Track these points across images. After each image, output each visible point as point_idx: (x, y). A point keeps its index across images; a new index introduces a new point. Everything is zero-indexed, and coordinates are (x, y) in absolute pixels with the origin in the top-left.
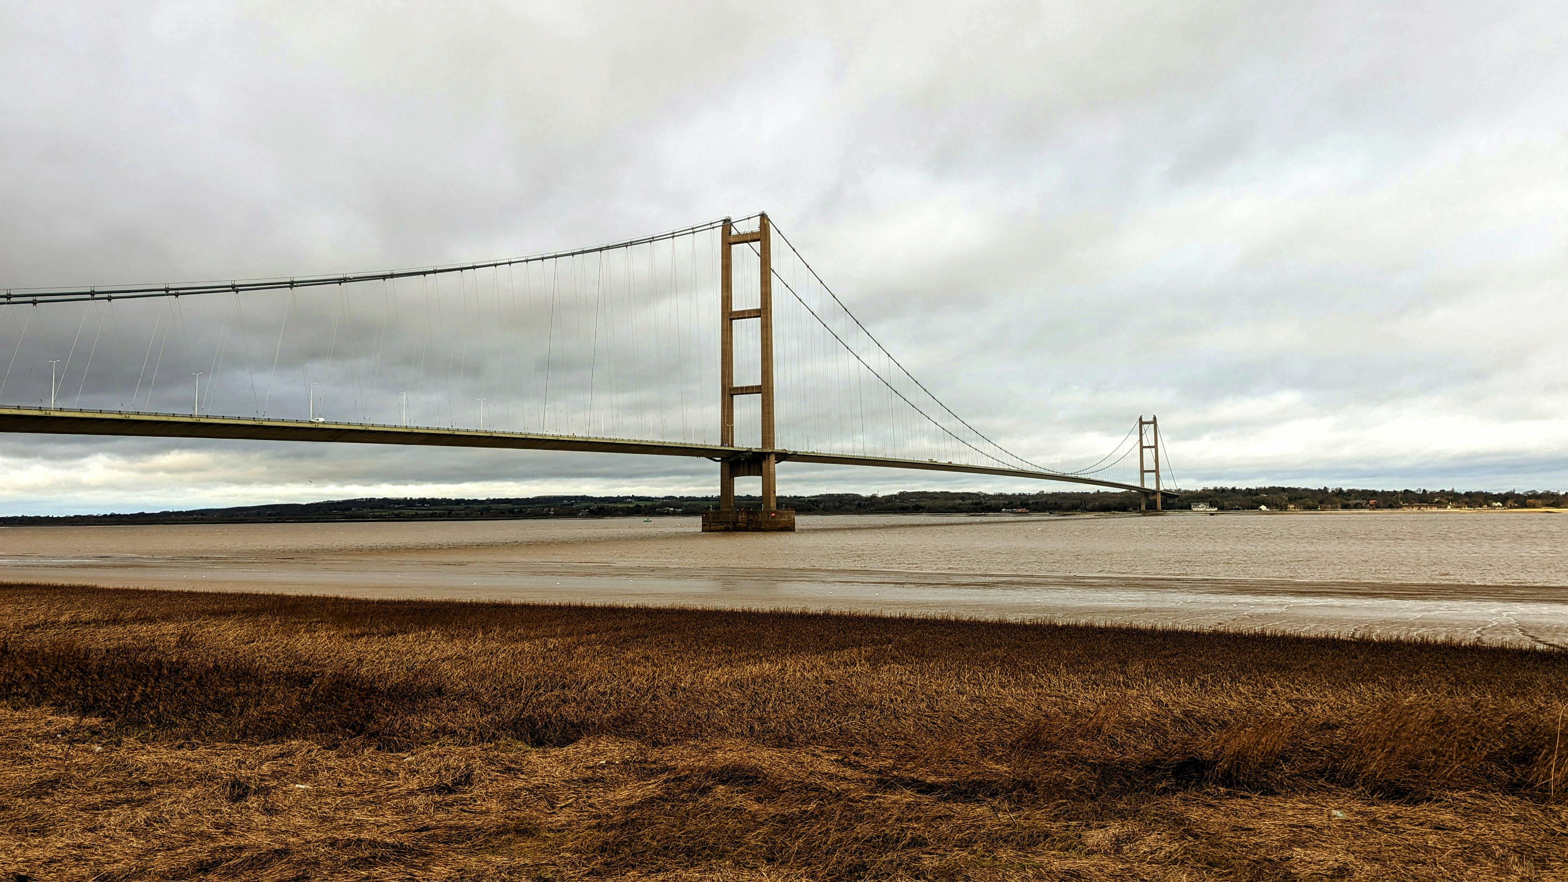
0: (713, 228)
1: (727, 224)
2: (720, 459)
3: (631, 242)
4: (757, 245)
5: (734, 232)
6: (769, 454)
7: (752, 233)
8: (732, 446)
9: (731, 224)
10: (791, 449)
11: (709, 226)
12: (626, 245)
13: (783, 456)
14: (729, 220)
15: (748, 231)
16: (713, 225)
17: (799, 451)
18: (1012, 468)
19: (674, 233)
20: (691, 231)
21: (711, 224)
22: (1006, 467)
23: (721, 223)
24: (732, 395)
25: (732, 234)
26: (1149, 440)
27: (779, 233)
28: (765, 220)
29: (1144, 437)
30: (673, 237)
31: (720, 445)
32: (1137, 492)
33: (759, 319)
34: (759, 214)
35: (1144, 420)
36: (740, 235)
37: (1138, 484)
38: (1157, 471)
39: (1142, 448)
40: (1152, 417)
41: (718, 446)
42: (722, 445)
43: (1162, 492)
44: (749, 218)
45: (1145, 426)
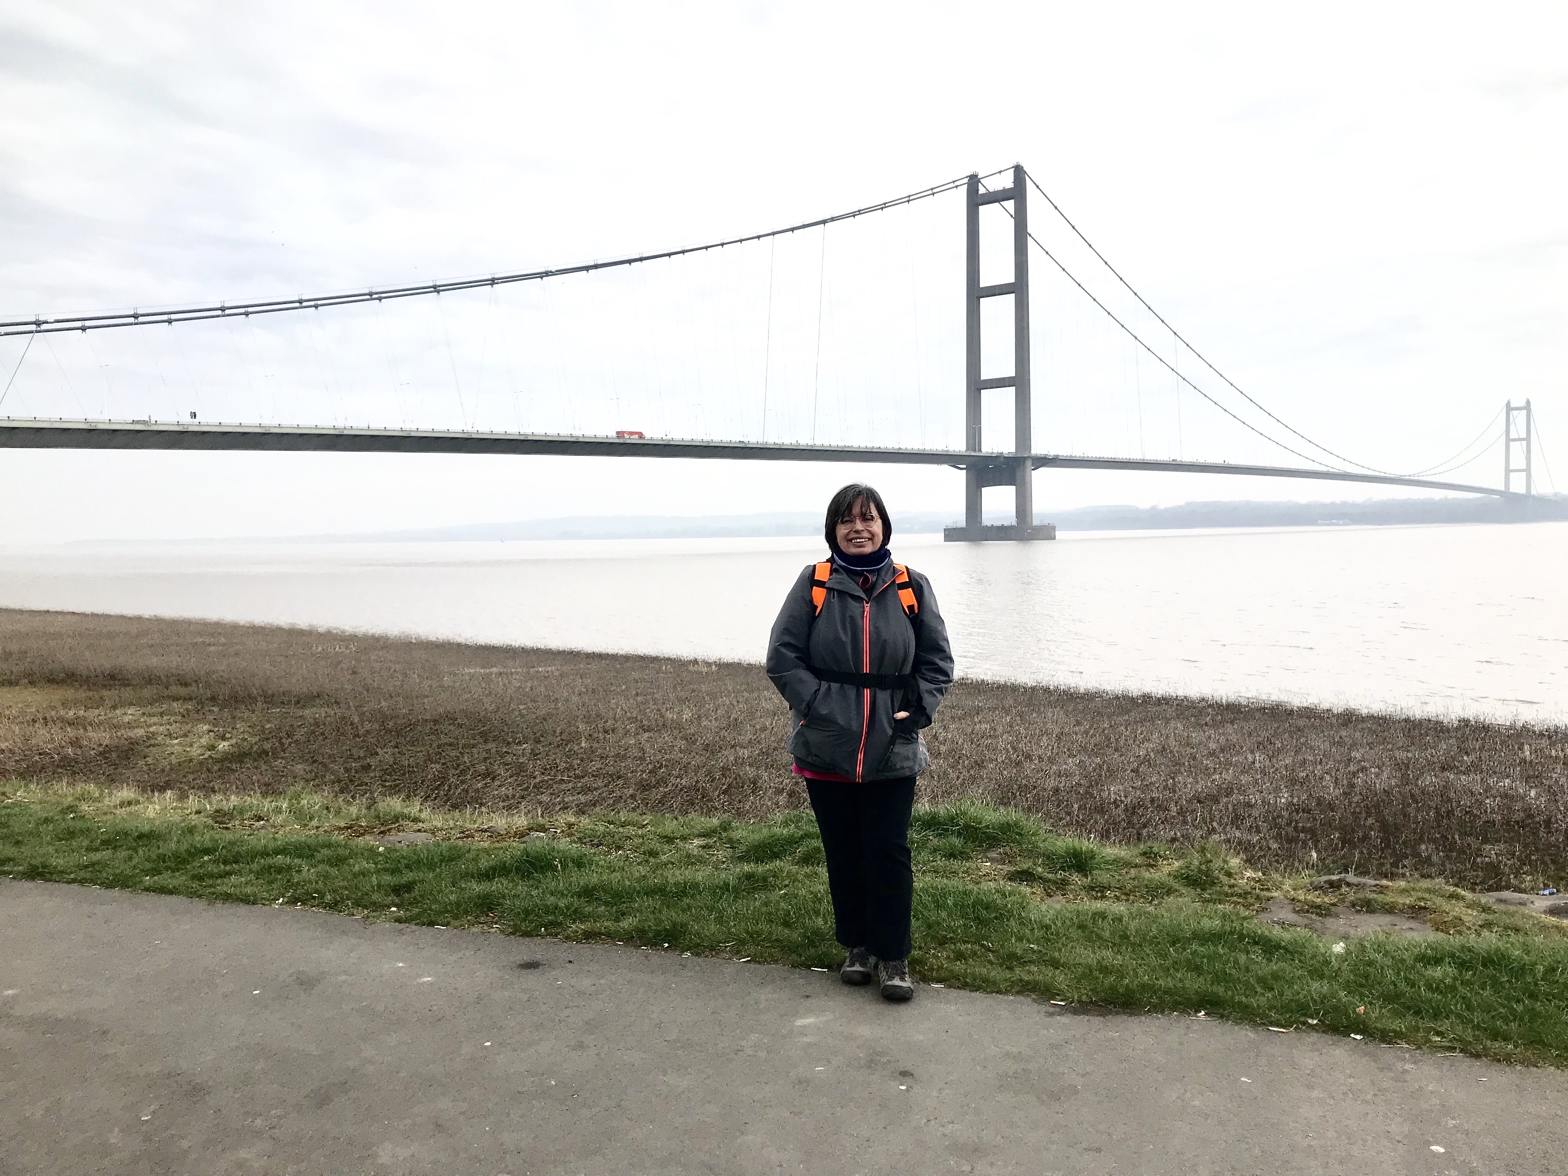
0: (957, 187)
1: (974, 181)
2: (964, 466)
3: (859, 211)
4: (1010, 205)
5: (982, 190)
6: (1025, 459)
7: (1005, 191)
8: (980, 450)
9: (979, 181)
10: (1052, 452)
11: (952, 185)
12: (854, 215)
13: (1044, 461)
14: (977, 176)
15: (999, 187)
16: (956, 184)
17: (1060, 454)
18: (1331, 470)
19: (909, 196)
20: (930, 192)
21: (954, 182)
22: (1323, 469)
23: (966, 180)
24: (979, 390)
25: (980, 192)
26: (1519, 428)
27: (1037, 187)
28: (1019, 172)
29: (1512, 427)
30: (908, 201)
31: (964, 449)
32: (1499, 497)
33: (1012, 296)
34: (1013, 167)
35: (1512, 405)
36: (989, 193)
37: (1502, 488)
38: (1528, 471)
39: (1508, 440)
40: (1525, 401)
41: (962, 450)
42: (968, 449)
43: (1534, 496)
44: (1000, 172)
45: (1515, 413)
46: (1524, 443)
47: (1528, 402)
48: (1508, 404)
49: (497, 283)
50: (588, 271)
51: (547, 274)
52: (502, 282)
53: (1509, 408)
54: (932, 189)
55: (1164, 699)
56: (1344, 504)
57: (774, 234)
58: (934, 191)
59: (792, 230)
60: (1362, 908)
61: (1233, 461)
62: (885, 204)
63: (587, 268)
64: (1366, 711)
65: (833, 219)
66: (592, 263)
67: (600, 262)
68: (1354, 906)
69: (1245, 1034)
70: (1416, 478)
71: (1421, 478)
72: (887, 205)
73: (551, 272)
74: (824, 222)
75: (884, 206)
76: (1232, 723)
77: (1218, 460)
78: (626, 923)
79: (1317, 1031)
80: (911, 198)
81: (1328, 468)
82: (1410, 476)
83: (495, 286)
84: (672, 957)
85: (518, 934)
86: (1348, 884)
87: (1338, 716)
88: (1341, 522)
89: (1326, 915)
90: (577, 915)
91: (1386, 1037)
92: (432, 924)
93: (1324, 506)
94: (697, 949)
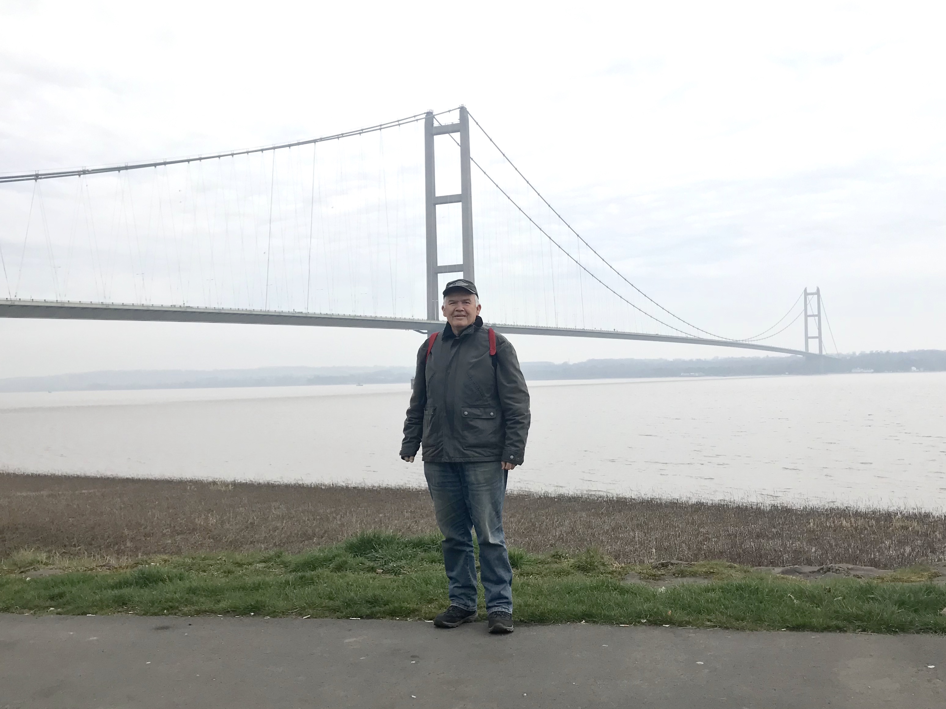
0: (417, 120)
1: (430, 117)
2: (426, 331)
3: (342, 134)
4: (457, 136)
5: (436, 124)
7: (453, 125)
8: (438, 319)
9: (434, 117)
11: (413, 119)
12: (338, 137)
14: (432, 113)
15: (449, 123)
16: (417, 118)
17: (497, 323)
18: (689, 336)
19: (381, 125)
21: (415, 116)
22: (684, 335)
23: (424, 116)
24: (436, 274)
25: (435, 125)
26: (813, 309)
27: (477, 123)
28: (463, 111)
29: (808, 306)
30: (380, 129)
31: (426, 318)
32: (802, 356)
33: (460, 204)
34: (459, 108)
35: (808, 291)
36: (441, 127)
37: (803, 349)
38: (820, 337)
39: (806, 316)
40: (816, 289)
41: (424, 319)
42: (428, 319)
43: (824, 356)
44: (449, 111)
45: (810, 297)
46: (817, 318)
47: (818, 290)
48: (805, 290)
49: (40, 178)
50: (119, 171)
51: (85, 172)
52: (45, 178)
53: (806, 294)
54: (398, 121)
55: (574, 498)
56: (699, 361)
57: (274, 148)
58: (400, 122)
59: (289, 146)
60: (678, 575)
61: (620, 330)
62: (362, 130)
63: (119, 169)
64: (711, 502)
65: (321, 140)
66: (123, 165)
67: (130, 164)
68: (674, 575)
69: (606, 629)
70: (747, 342)
71: (750, 343)
72: (364, 131)
73: (88, 171)
74: (315, 141)
75: (361, 132)
76: (620, 512)
77: (609, 328)
78: (223, 605)
79: (646, 625)
80: (382, 127)
81: (687, 335)
82: (743, 341)
83: (38, 180)
84: (258, 619)
85: (149, 614)
86: (672, 564)
87: (692, 506)
88: (697, 374)
89: (658, 580)
90: (188, 602)
91: (681, 624)
92: (84, 614)
93: (684, 362)
94: (274, 614)
